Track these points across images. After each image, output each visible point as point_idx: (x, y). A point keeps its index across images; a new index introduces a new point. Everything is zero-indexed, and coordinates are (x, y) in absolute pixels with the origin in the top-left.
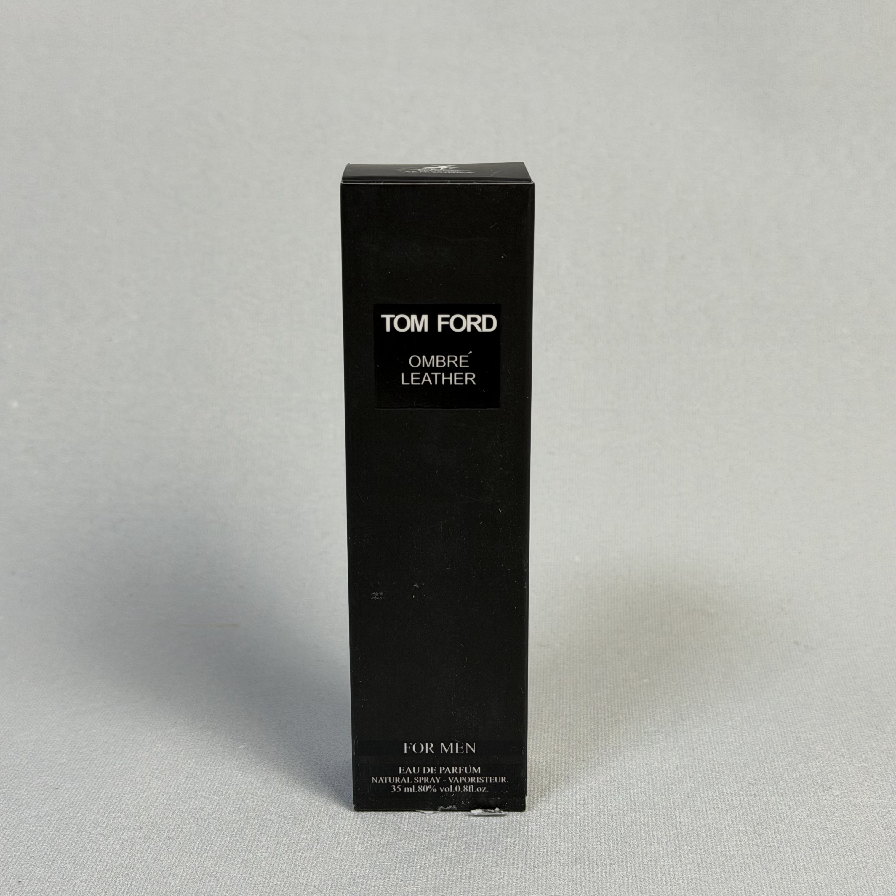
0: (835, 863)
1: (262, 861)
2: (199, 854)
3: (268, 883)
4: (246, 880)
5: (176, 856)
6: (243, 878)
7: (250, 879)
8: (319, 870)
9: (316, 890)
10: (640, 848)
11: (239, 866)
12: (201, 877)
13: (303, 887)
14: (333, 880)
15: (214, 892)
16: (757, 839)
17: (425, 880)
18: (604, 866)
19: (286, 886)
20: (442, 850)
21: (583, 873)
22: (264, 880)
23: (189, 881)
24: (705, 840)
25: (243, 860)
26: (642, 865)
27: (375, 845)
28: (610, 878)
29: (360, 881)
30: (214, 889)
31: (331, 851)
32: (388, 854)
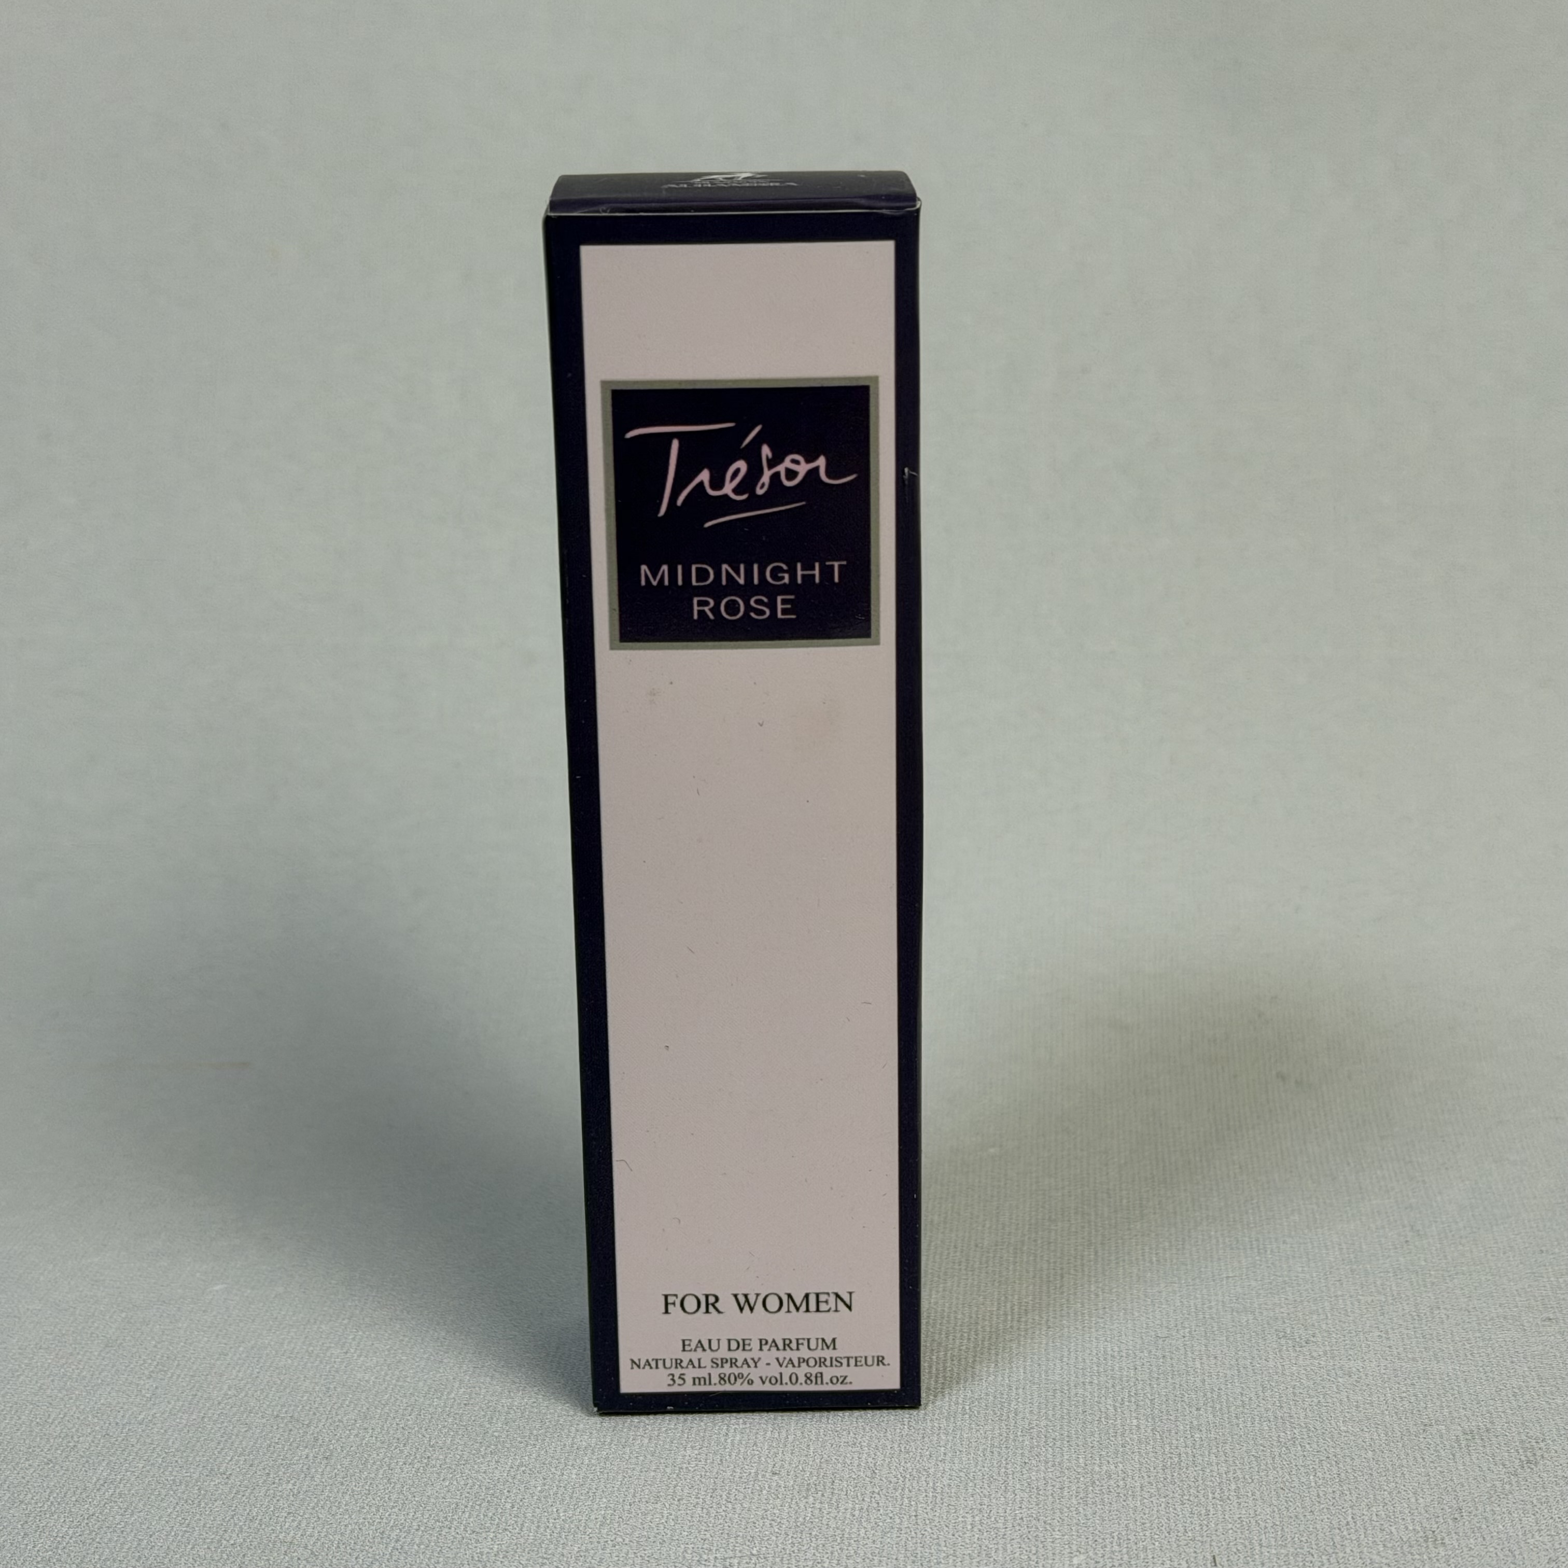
0: (1296, 1484)
1: (216, 1501)
2: (98, 1490)
3: (219, 1541)
4: (179, 1537)
5: (55, 1495)
6: (173, 1534)
7: (187, 1535)
8: (321, 1516)
9: (307, 1554)
10: (933, 1462)
11: (169, 1511)
12: (94, 1533)
13: (283, 1549)
14: (342, 1534)
15: (114, 1561)
16: (1155, 1440)
17: (517, 1530)
18: (859, 1497)
19: (252, 1547)
20: (559, 1473)
21: (817, 1512)
22: (213, 1537)
23: (71, 1541)
24: (1058, 1444)
25: (179, 1498)
26: (931, 1494)
27: (434, 1466)
28: (868, 1521)
29: (393, 1535)
30: (115, 1555)
31: (349, 1478)
32: (455, 1483)
